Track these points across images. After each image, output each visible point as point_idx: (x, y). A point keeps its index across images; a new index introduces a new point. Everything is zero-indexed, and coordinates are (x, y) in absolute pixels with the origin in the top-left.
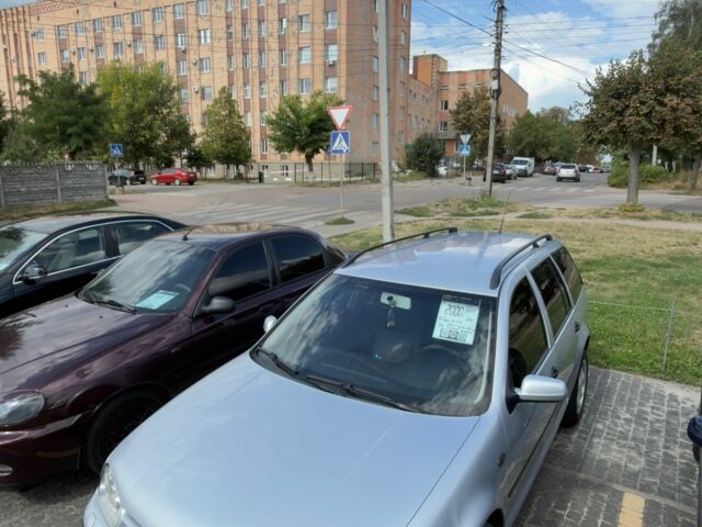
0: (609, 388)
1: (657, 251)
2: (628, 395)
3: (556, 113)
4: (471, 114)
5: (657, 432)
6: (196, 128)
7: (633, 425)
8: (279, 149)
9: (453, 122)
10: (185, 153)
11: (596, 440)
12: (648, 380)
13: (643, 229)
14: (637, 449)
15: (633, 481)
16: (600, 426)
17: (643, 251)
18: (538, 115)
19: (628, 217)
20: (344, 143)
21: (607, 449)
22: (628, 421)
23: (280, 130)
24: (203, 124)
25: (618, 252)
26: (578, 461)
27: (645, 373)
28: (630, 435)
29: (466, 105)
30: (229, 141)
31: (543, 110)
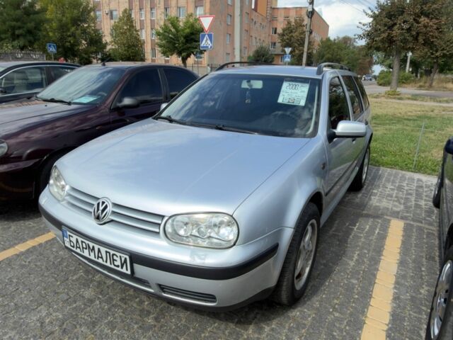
0: (380, 175)
1: (409, 114)
2: (392, 178)
3: (346, 40)
4: (292, 36)
5: (411, 194)
6: (107, 38)
7: (396, 191)
8: (164, 53)
9: (279, 41)
10: (99, 56)
11: (373, 197)
12: (404, 172)
13: (400, 103)
14: (398, 201)
15: (396, 215)
16: (375, 191)
17: (400, 113)
18: (335, 40)
19: (391, 98)
20: (209, 42)
21: (380, 201)
22: (392, 189)
23: (165, 39)
24: (112, 35)
25: (385, 113)
26: (363, 206)
27: (402, 169)
28: (394, 195)
29: (289, 30)
30: (129, 47)
31: (338, 38)
